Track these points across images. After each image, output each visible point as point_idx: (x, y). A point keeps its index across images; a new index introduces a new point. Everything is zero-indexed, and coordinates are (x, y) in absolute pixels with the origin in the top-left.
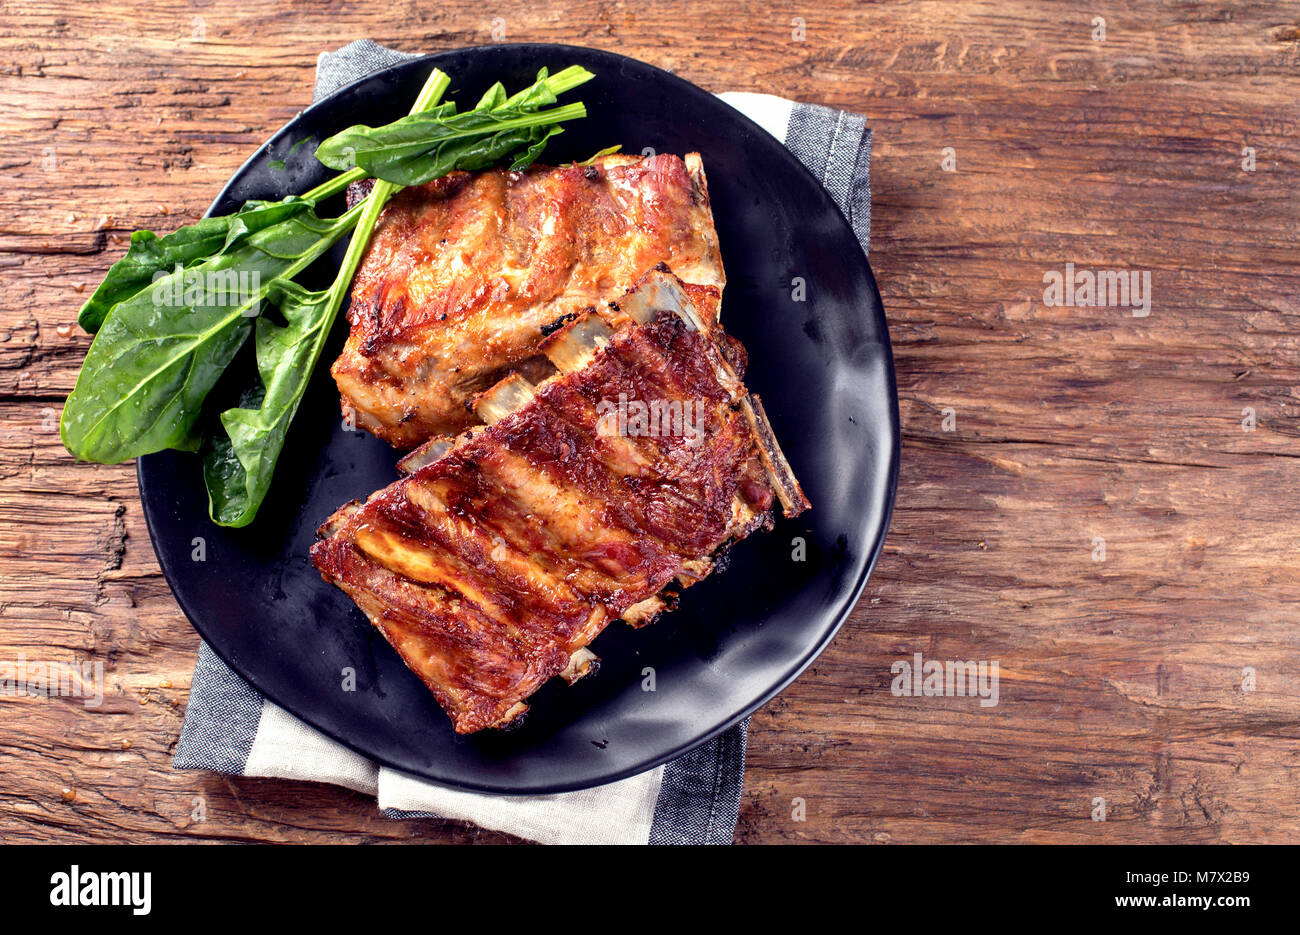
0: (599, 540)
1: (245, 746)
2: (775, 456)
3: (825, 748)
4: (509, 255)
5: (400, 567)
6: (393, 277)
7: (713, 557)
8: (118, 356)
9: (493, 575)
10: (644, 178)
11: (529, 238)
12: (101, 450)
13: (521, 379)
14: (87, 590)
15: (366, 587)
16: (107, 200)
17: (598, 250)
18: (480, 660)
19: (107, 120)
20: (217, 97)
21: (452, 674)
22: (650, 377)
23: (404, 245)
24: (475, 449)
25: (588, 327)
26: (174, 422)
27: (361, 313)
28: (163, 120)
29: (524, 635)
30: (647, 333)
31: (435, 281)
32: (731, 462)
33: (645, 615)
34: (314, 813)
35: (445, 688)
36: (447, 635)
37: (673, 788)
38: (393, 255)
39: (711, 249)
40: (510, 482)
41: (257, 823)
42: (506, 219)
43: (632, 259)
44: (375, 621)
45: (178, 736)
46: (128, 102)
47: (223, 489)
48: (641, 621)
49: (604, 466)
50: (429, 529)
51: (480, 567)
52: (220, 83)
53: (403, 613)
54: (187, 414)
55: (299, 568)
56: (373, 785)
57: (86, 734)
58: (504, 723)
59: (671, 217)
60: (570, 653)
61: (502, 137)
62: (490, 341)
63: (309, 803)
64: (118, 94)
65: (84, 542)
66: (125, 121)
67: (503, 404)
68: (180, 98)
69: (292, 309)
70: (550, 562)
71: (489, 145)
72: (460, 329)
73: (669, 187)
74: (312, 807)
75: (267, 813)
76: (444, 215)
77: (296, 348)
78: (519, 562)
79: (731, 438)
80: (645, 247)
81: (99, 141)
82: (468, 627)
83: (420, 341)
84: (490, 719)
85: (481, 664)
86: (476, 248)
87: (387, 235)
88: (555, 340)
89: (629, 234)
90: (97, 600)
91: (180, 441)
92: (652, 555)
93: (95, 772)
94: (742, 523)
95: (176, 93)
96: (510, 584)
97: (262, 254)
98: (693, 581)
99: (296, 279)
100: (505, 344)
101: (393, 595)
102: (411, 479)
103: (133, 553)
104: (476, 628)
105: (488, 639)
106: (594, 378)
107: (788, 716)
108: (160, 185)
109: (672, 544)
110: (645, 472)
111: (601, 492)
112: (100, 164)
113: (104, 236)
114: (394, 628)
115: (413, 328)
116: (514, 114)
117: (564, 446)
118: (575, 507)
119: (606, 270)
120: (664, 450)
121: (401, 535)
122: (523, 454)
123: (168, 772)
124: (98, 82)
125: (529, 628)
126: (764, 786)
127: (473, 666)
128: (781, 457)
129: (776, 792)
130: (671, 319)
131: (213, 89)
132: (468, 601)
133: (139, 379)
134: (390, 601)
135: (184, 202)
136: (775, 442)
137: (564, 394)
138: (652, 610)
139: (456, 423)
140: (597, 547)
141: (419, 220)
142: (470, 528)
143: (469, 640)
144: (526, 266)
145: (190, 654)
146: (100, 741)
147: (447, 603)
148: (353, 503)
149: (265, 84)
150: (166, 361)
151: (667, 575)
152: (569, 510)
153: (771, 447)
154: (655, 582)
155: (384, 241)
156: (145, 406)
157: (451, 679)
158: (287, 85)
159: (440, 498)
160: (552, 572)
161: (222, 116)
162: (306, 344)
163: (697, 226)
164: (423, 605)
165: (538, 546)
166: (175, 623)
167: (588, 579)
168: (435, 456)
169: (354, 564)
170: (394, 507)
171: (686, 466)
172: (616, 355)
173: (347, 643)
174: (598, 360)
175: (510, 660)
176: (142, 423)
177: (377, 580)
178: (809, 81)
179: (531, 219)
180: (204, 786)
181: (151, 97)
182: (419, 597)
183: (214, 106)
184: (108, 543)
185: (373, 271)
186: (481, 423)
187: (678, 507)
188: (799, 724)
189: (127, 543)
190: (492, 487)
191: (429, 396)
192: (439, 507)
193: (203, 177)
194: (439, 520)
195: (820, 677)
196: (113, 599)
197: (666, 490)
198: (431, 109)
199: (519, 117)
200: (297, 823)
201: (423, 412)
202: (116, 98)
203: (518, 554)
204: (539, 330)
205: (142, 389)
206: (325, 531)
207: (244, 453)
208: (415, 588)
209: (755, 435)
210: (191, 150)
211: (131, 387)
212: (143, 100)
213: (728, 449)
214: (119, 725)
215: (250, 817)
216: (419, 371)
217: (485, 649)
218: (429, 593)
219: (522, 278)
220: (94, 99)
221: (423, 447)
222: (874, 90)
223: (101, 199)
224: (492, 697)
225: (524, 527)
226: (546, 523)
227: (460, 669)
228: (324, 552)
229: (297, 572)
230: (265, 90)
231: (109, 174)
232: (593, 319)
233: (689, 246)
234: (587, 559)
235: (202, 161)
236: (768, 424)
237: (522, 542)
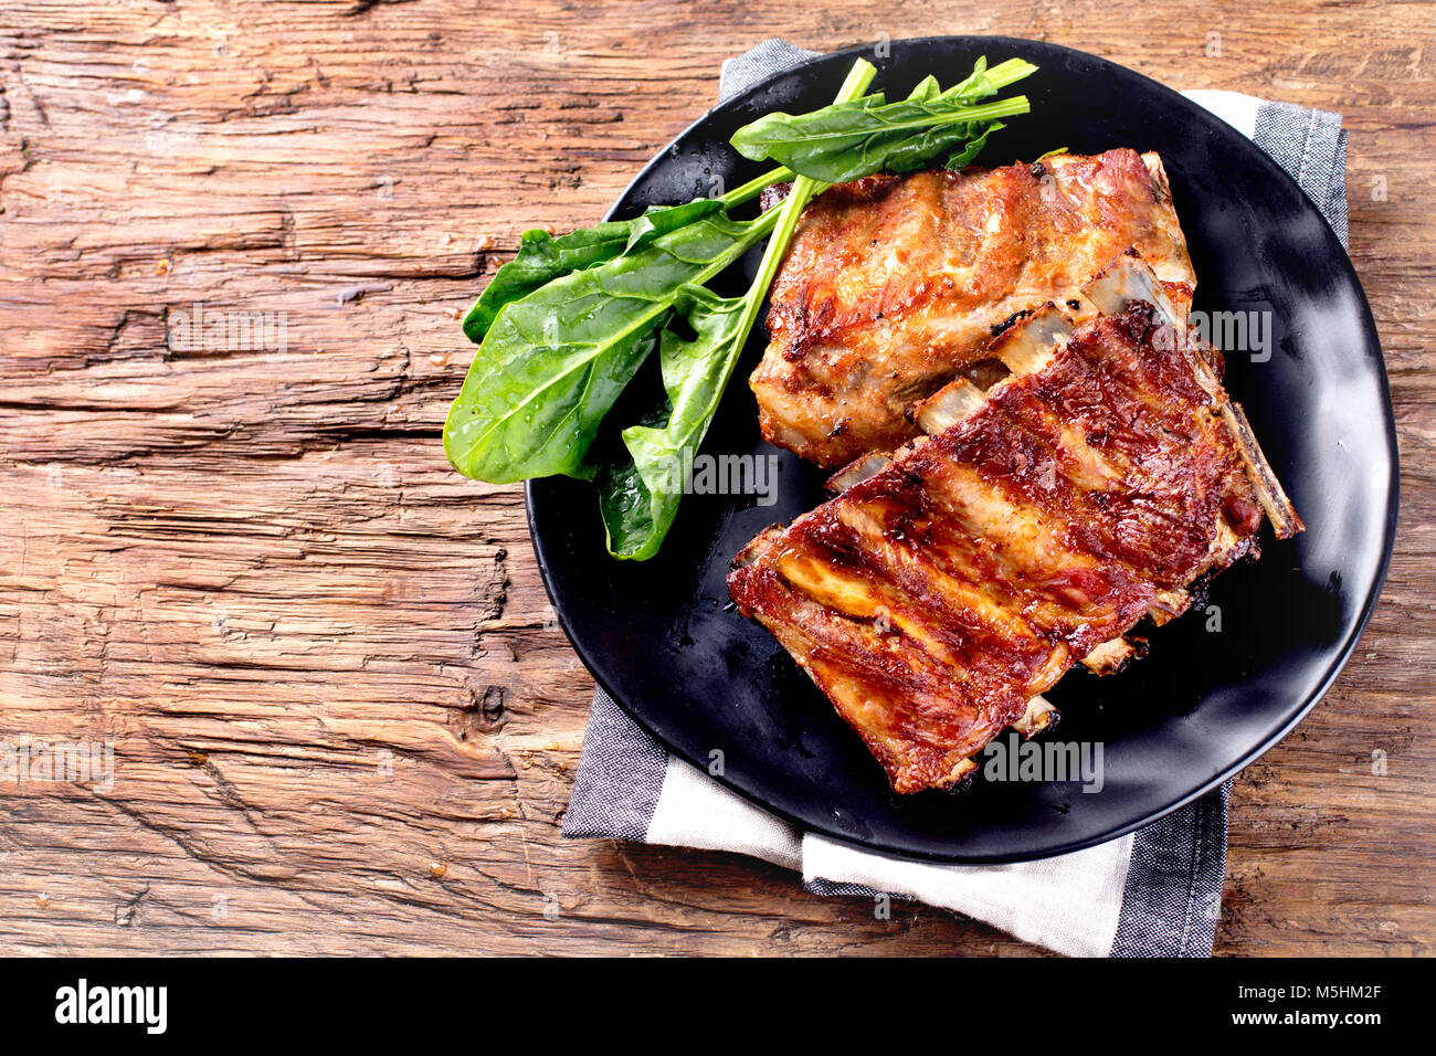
0: (1061, 566)
1: (647, 808)
2: (1262, 469)
3: (1317, 825)
4: (949, 254)
5: (830, 599)
6: (817, 279)
7: (1191, 589)
8: (508, 362)
9: (938, 608)
10: (1098, 174)
11: (972, 237)
12: (487, 469)
13: (969, 384)
14: (462, 642)
15: (790, 621)
16: (487, 220)
17: (1051, 248)
18: (923, 705)
19: (487, 136)
20: (608, 112)
21: (890, 722)
22: (1120, 377)
23: (830, 247)
24: (918, 460)
25: (1046, 323)
26: (567, 443)
27: (783, 314)
28: (548, 136)
29: (973, 677)
30: (1116, 325)
31: (866, 281)
32: (1214, 473)
33: (1111, 660)
34: (724, 893)
35: (882, 738)
36: (886, 675)
37: (1144, 866)
38: (816, 258)
39: (1178, 248)
40: (959, 497)
41: (657, 904)
42: (944, 218)
43: (1090, 256)
44: (802, 660)
45: (566, 805)
46: (510, 115)
47: (621, 523)
48: (1107, 667)
49: (1066, 479)
50: (865, 554)
51: (923, 598)
52: (612, 98)
53: (834, 651)
54: (583, 435)
55: (709, 612)
56: (795, 857)
57: (459, 801)
58: (948, 782)
59: (1131, 213)
60: (1027, 699)
61: (936, 133)
62: (933, 343)
63: (717, 881)
64: (499, 109)
65: (459, 589)
66: (507, 137)
67: (949, 411)
68: (568, 114)
69: (702, 318)
70: (1004, 593)
71: (922, 141)
72: (898, 329)
73: (1127, 182)
74: (723, 885)
75: (669, 893)
76: (872, 217)
77: (708, 359)
78: (967, 593)
79: (1214, 445)
80: (1104, 244)
81: (478, 159)
82: (910, 667)
83: (852, 343)
84: (935, 774)
85: (925, 709)
86: (914, 246)
87: (809, 237)
88: (1009, 338)
89: (1084, 231)
90: (473, 654)
91: (574, 468)
92: (1122, 582)
93: (470, 846)
94: (1225, 550)
95: (563, 108)
96: (958, 618)
97: (669, 257)
98: (1168, 618)
99: (707, 285)
100: (950, 346)
101: (823, 630)
102: (844, 497)
103: (514, 601)
104: (919, 670)
105: (933, 680)
106: (1054, 379)
107: (1273, 787)
108: (544, 204)
109: (1146, 569)
110: (1114, 486)
111: (1064, 510)
112: (478, 183)
113: (484, 258)
114: (822, 668)
115: (844, 329)
116: (950, 107)
117: (1019, 457)
118: (1033, 527)
119: (1062, 267)
120: (1136, 460)
121: (831, 562)
122: (973, 468)
123: (553, 846)
124: (475, 98)
125: (980, 669)
126: (1249, 868)
127: (915, 712)
128: (1269, 472)
129: (1263, 875)
130: (1144, 308)
131: (604, 104)
132: (908, 639)
133: (533, 388)
134: (820, 637)
135: (574, 222)
136: (1261, 455)
137: (1020, 397)
138: (1119, 655)
139: (893, 438)
140: (1058, 574)
141: (845, 222)
142: (911, 553)
143: (911, 682)
144: (970, 265)
145: (580, 713)
146: (475, 810)
147: (885, 641)
148: (776, 527)
149: (662, 97)
150: (562, 370)
151: (1138, 609)
152: (1027, 531)
153: (1257, 460)
154: (1126, 615)
155: (805, 244)
156: (536, 423)
157: (889, 728)
158: (686, 98)
159: (876, 520)
160: (1007, 605)
161: (614, 133)
162: (719, 355)
163: (1161, 224)
164: (858, 642)
165: (989, 575)
166: (562, 678)
167: (1047, 613)
168: (872, 472)
169: (777, 595)
170: (823, 529)
171: (1162, 477)
172: (1080, 351)
173: (764, 696)
174: (1058, 358)
175: (959, 705)
176: (533, 441)
177: (803, 614)
178: (1269, 89)
179: (971, 219)
180: (596, 860)
181: (535, 112)
182: (852, 633)
183: (605, 122)
184: (487, 590)
185: (794, 275)
186: (924, 433)
187: (1154, 524)
188: (1287, 796)
189: (508, 590)
190: (937, 505)
191: (862, 406)
192: (874, 530)
193: (594, 197)
194: (875, 545)
195: (1310, 743)
196: (491, 653)
197: (1139, 505)
198: (856, 100)
199: (956, 110)
200: (703, 905)
201: (855, 424)
202: (497, 114)
203: (966, 584)
204: (989, 331)
205: (534, 401)
206: (743, 559)
207: (649, 473)
208: (848, 623)
209: (1239, 445)
210: (579, 168)
211: (521, 396)
212: (527, 116)
213: (1212, 456)
214: (497, 792)
215: (650, 897)
216: (850, 378)
217: (929, 692)
218: (863, 629)
219: (965, 277)
220: (472, 114)
221: (857, 462)
222: (1343, 99)
223: (480, 220)
224: (937, 748)
225: (974, 553)
226: (999, 548)
227: (900, 717)
228: (743, 581)
229: (706, 615)
230: (662, 105)
231: (488, 193)
232: (1052, 314)
233: (1153, 244)
234: (1050, 589)
235: (591, 181)
236: (1252, 435)
237: (971, 571)
